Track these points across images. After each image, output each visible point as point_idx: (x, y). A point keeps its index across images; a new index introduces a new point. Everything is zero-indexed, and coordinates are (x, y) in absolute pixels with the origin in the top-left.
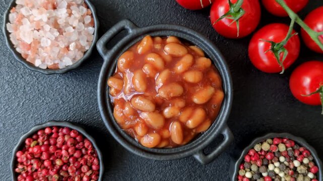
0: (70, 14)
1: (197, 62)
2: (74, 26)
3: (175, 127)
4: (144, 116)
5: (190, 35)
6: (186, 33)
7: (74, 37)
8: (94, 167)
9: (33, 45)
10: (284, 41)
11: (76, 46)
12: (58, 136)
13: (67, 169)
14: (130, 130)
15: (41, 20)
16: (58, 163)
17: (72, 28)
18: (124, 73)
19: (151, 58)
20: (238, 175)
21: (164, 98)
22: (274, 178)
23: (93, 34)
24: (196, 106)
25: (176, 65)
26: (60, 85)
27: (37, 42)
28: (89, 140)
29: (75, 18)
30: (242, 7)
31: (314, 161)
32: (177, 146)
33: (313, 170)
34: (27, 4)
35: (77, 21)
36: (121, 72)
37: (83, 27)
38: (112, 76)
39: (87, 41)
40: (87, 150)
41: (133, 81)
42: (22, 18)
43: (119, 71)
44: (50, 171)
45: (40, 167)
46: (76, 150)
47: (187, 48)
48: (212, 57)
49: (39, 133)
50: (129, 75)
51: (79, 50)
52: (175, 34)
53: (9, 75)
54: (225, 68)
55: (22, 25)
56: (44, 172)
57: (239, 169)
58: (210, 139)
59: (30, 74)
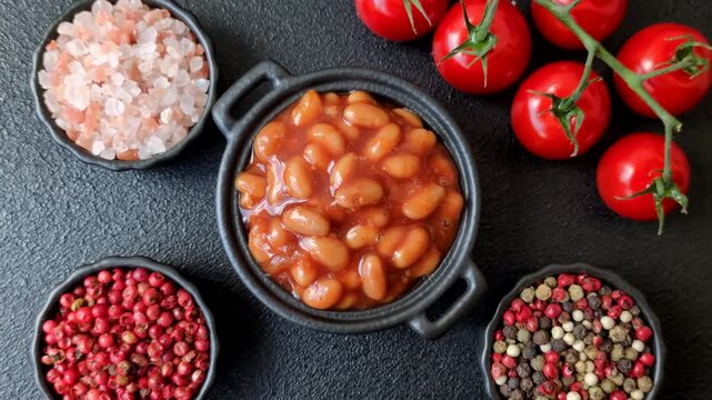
0: (163, 54)
1: (407, 137)
2: (170, 76)
3: (370, 265)
4: (309, 244)
5: (392, 86)
6: (385, 84)
7: (171, 97)
8: (199, 345)
9: (89, 112)
10: (576, 93)
11: (174, 116)
12: (125, 287)
13: (146, 350)
14: (283, 276)
15: (107, 65)
16: (127, 338)
17: (166, 80)
18: (266, 164)
19: (319, 132)
20: (491, 351)
21: (346, 209)
22: (564, 353)
23: (207, 93)
24: (409, 223)
25: (369, 144)
26: (139, 198)
27: (98, 107)
28: (186, 291)
29: (173, 61)
30: (492, 31)
31: (641, 316)
32: (377, 304)
33: (641, 333)
34: (80, 34)
35: (176, 66)
36: (261, 163)
37: (188, 79)
38: (244, 170)
39: (196, 106)
40: (182, 310)
41: (284, 179)
42: (69, 61)
43: (258, 160)
44: (112, 355)
45: (92, 350)
46: (162, 310)
47: (387, 112)
48: (438, 128)
49: (87, 283)
50: (276, 166)
51: (178, 124)
52: (365, 86)
53: (37, 181)
54: (463, 149)
55: (70, 73)
56: (99, 358)
57: (493, 340)
58: (440, 289)
59: (80, 179)
